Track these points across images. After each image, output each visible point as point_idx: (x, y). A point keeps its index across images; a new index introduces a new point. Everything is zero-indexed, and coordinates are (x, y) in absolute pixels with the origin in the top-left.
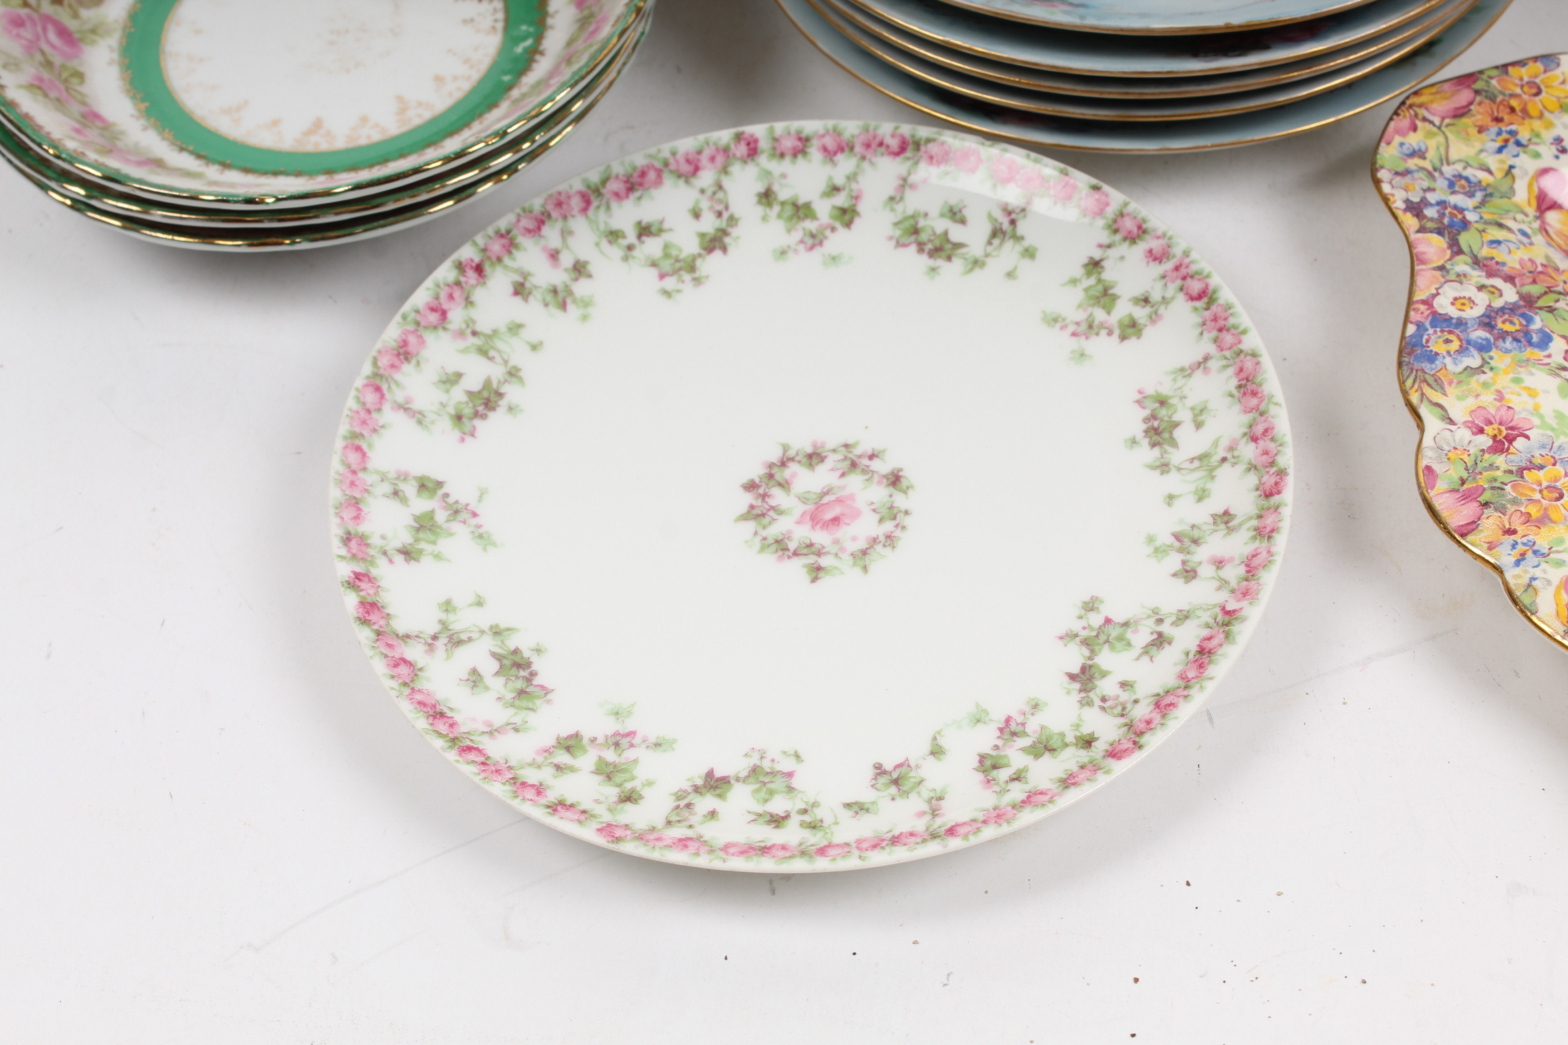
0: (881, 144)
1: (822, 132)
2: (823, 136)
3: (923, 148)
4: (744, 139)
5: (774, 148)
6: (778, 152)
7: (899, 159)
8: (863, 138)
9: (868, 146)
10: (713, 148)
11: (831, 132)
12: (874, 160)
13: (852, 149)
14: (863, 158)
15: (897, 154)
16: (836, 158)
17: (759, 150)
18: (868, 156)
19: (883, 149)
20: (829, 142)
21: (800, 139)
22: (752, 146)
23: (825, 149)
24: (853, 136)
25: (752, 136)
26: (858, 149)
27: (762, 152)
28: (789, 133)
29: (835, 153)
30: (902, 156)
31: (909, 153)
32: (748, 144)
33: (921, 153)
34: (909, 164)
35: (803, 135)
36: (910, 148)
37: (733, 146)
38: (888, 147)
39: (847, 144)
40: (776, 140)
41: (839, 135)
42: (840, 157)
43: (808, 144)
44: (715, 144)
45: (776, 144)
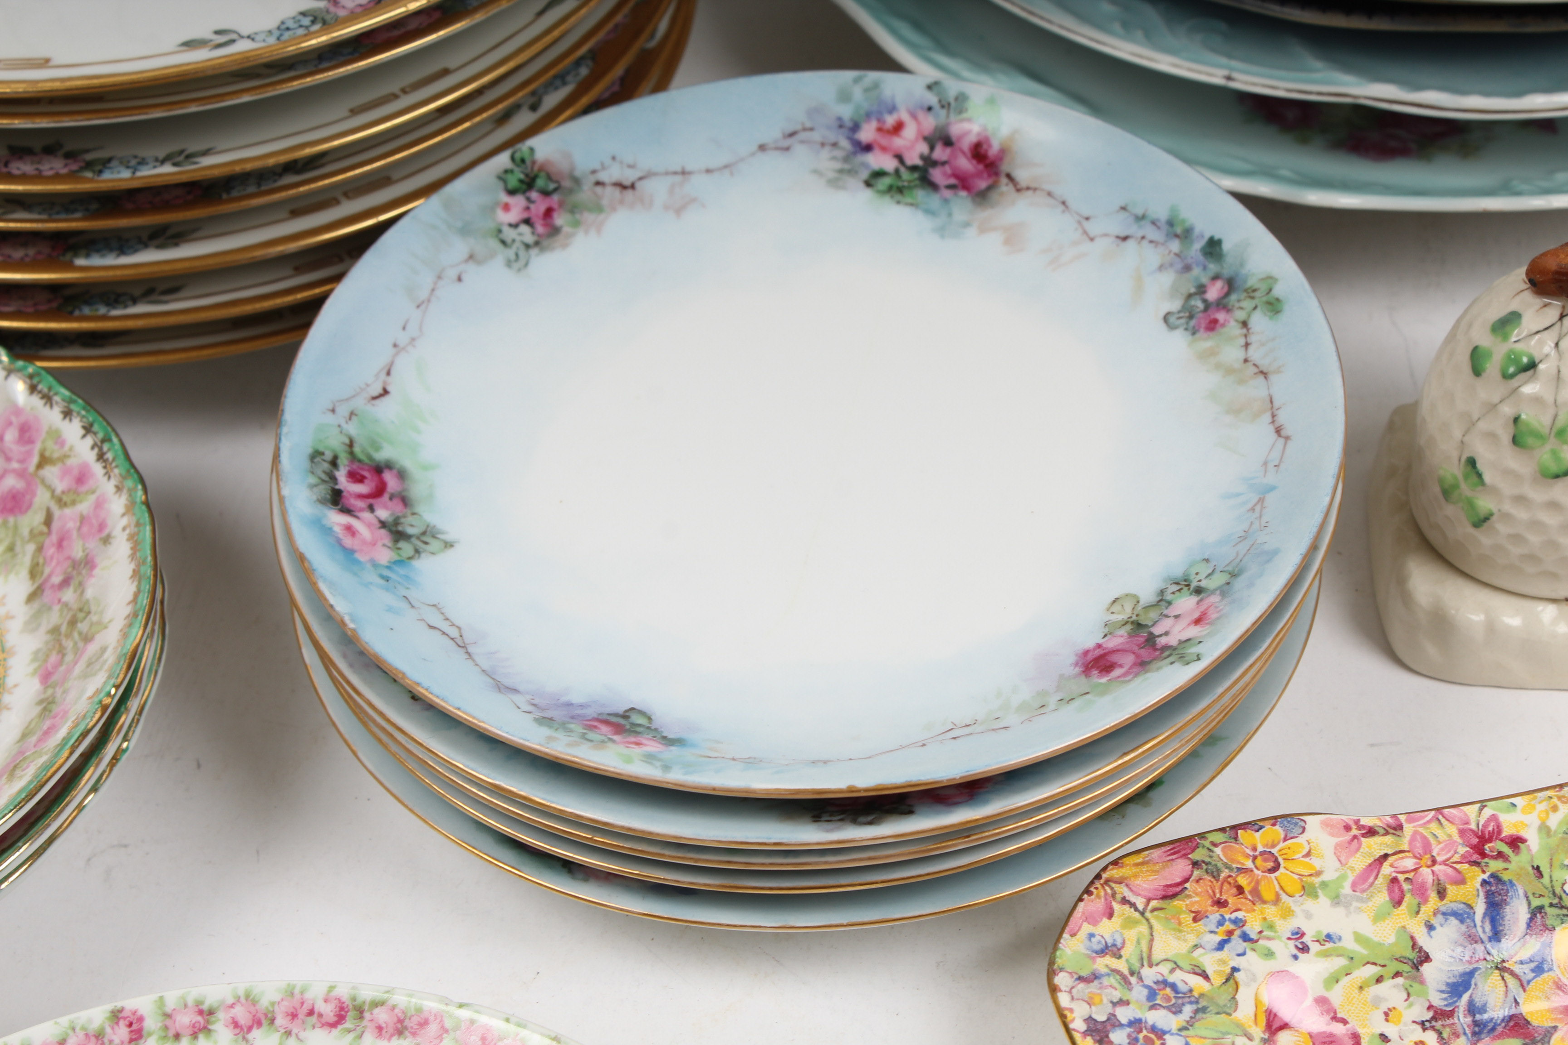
0: (311, 1013)
1: (230, 1001)
2: (232, 1006)
3: (367, 1015)
4: (125, 1018)
5: (166, 1028)
6: (171, 1033)
7: (335, 1032)
8: (286, 1006)
9: (294, 1016)
10: (81, 1034)
11: (243, 1000)
12: (302, 1035)
13: (272, 1021)
14: (288, 1033)
15: (333, 1025)
16: (250, 1036)
17: (144, 1033)
18: (295, 1031)
19: (313, 1019)
20: (241, 1014)
21: (201, 1012)
22: (135, 1027)
23: (236, 1024)
24: (273, 1004)
25: (134, 1013)
26: (280, 1021)
27: (150, 1034)
28: (186, 1006)
29: (250, 1029)
30: (340, 1027)
31: (349, 1024)
32: (130, 1025)
33: (365, 1023)
34: (351, 1036)
35: (205, 1007)
36: (351, 1015)
37: (108, 1030)
38: (320, 1015)
39: (266, 1015)
40: (168, 1016)
41: (254, 1003)
42: (256, 1033)
43: (212, 1018)
44: (83, 1028)
45: (169, 1022)
